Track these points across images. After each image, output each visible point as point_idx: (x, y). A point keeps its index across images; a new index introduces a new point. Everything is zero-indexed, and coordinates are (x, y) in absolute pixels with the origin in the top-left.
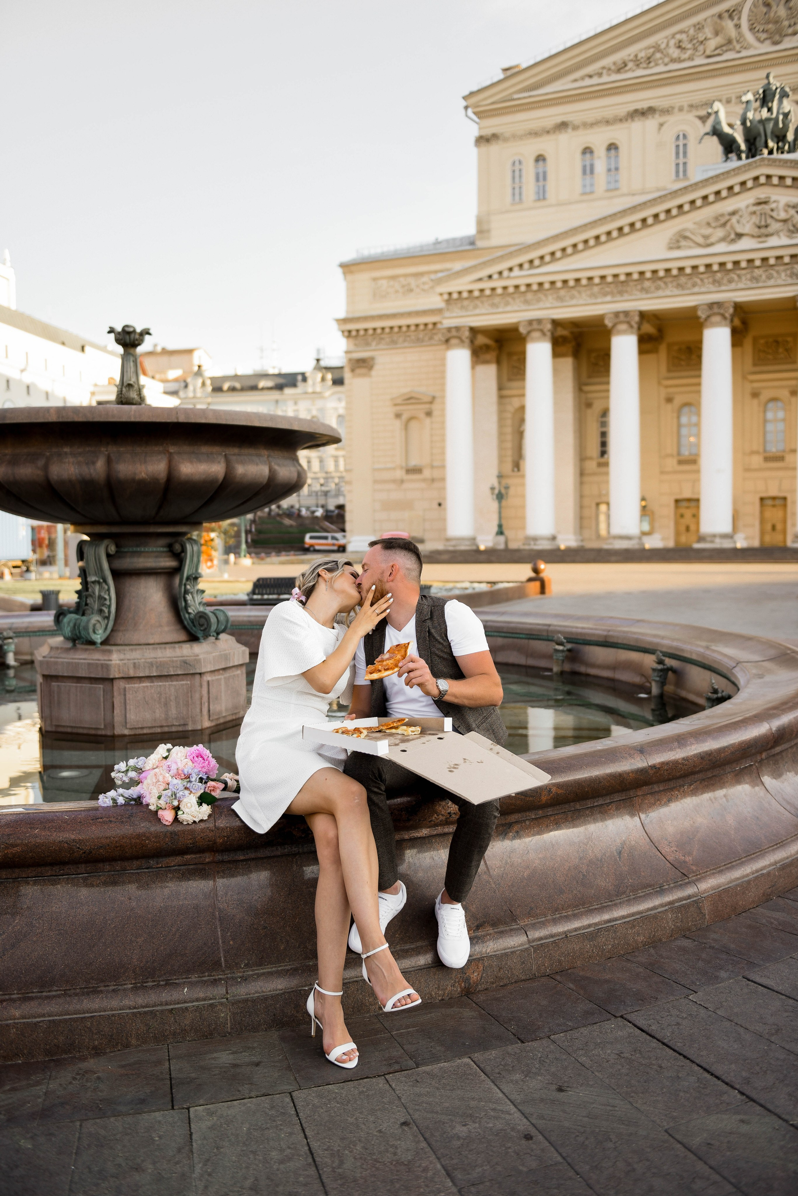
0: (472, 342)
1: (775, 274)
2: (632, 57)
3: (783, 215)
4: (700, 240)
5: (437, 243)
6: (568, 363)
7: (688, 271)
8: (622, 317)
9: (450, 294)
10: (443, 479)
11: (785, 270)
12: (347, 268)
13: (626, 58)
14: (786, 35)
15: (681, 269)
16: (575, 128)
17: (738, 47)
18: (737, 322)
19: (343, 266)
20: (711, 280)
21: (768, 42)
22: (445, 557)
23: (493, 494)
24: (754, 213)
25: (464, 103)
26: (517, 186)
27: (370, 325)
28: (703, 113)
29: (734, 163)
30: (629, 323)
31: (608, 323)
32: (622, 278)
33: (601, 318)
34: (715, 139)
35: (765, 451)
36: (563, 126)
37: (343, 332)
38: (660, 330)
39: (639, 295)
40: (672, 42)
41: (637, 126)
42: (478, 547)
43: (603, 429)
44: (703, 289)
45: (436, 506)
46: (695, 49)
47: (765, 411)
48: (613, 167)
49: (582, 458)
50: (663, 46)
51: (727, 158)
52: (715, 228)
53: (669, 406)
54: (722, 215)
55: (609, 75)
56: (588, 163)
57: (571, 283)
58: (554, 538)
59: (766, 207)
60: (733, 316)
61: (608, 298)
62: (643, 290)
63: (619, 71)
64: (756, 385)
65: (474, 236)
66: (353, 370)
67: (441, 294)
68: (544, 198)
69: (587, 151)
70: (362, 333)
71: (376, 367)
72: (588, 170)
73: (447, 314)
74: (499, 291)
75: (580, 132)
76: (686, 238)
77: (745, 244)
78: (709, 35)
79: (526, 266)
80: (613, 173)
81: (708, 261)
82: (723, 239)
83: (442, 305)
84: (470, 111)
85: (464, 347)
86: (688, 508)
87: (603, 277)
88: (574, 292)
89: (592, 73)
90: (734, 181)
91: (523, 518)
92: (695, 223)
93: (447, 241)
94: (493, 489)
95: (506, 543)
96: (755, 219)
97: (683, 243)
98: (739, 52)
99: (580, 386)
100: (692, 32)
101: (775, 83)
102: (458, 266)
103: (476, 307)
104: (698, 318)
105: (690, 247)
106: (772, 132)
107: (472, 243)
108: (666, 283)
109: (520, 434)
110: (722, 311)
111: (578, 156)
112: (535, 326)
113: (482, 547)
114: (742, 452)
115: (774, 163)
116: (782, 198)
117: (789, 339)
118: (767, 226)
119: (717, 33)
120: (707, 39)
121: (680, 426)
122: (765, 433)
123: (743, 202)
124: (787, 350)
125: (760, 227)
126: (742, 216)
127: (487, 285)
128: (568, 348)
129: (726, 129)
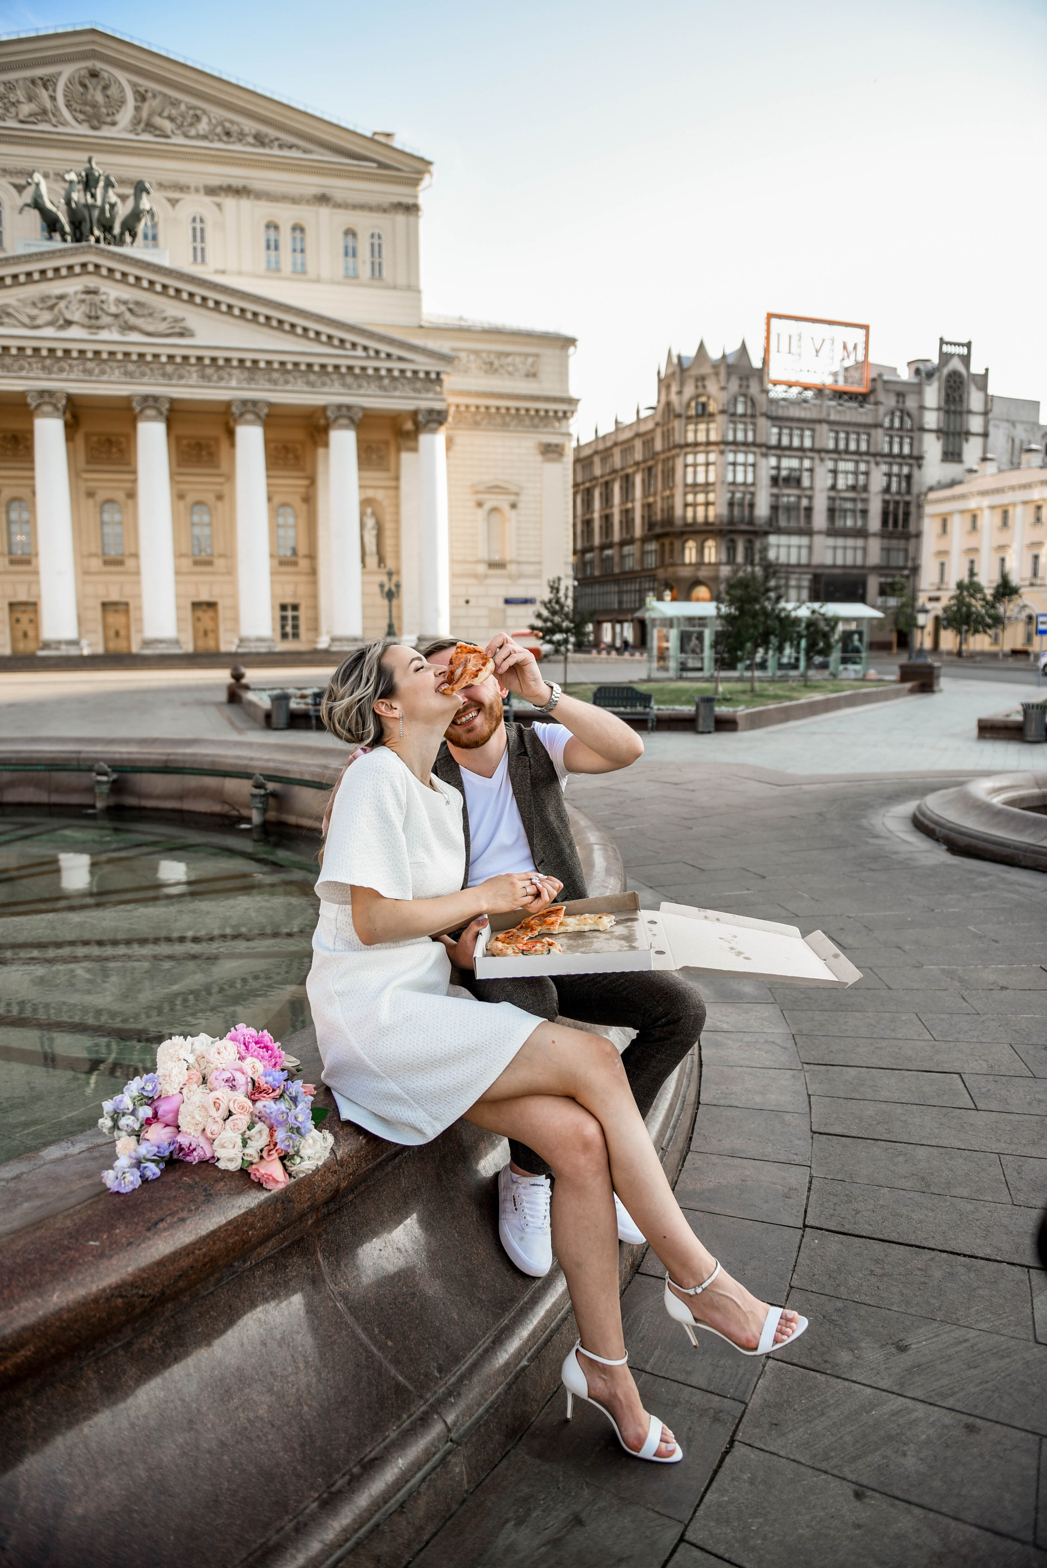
1: (108, 370)
3: (113, 309)
4: (26, 320)
7: (14, 351)
11: (119, 367)
14: (105, 123)
17: (54, 120)
18: (68, 416)
20: (40, 365)
21: (86, 125)
24: (83, 301)
28: (22, 182)
29: (57, 244)
34: (35, 214)
35: (104, 554)
44: (31, 375)
46: (6, 109)
47: (102, 512)
51: (50, 238)
52: (42, 309)
54: (49, 297)
59: (97, 299)
60: (66, 407)
64: (91, 484)
76: (9, 315)
77: (74, 332)
78: (22, 99)
81: (35, 344)
82: (51, 324)
86: (24, 612)
90: (60, 263)
92: (18, 300)
96: (84, 308)
97: (6, 320)
98: (55, 126)
100: (2, 89)
101: (98, 170)
104: (27, 405)
105: (14, 326)
106: (99, 220)
110: (54, 401)
114: (81, 555)
115: (101, 253)
116: (112, 292)
117: (123, 439)
118: (97, 318)
119: (30, 99)
120: (19, 102)
121: (9, 522)
122: (103, 535)
123: (72, 287)
124: (121, 451)
125: (90, 317)
126: (70, 302)
129: (48, 205)
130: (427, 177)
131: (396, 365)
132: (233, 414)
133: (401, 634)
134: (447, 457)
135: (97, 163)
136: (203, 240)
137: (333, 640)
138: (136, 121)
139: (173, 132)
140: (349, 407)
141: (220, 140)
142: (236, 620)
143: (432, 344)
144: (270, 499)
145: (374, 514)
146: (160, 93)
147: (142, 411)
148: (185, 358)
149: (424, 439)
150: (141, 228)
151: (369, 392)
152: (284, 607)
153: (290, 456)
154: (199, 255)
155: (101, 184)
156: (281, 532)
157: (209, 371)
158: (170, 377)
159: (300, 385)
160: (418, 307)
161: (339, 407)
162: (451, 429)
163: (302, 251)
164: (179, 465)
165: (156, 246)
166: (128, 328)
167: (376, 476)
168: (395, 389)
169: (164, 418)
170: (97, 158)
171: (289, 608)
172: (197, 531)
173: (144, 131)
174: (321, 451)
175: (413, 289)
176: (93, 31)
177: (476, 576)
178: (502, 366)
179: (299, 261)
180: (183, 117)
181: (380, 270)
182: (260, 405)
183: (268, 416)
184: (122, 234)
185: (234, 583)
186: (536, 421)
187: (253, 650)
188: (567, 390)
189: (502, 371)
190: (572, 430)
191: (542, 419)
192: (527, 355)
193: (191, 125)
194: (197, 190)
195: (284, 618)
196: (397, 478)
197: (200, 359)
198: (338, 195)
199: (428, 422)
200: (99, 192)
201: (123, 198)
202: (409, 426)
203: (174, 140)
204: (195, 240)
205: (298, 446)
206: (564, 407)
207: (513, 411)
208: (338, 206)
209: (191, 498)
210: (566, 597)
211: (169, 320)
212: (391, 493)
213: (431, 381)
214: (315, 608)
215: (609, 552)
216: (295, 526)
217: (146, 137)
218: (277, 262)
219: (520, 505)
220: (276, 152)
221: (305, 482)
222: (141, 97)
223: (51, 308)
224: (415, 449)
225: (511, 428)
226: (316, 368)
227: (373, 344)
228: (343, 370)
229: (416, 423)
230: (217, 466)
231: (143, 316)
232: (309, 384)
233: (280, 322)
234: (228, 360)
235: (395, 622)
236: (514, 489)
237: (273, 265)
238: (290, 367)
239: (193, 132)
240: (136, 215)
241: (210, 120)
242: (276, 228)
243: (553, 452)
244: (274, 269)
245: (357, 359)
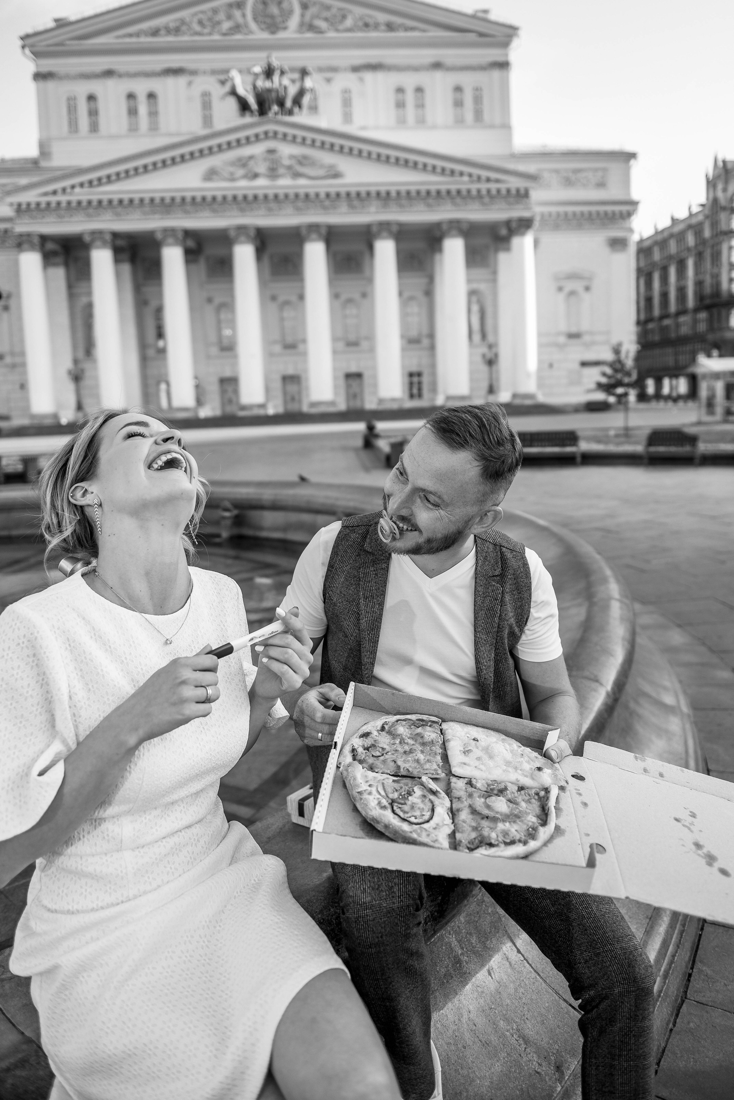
0: (42, 246)
1: (284, 208)
3: (287, 163)
4: (227, 176)
6: (126, 268)
7: (220, 199)
8: (169, 232)
9: (19, 204)
10: (24, 365)
11: (291, 205)
13: (160, 25)
14: (280, 28)
15: (214, 198)
16: (121, 76)
17: (245, 31)
18: (258, 242)
20: (237, 208)
21: (267, 31)
22: (32, 431)
23: (70, 376)
24: (266, 159)
25: (21, 43)
26: (72, 117)
28: (222, 77)
29: (248, 119)
30: (176, 238)
31: (159, 237)
32: (168, 201)
33: (153, 232)
34: (233, 99)
35: (284, 340)
36: (110, 73)
38: (199, 245)
39: (182, 215)
40: (195, 19)
41: (171, 81)
42: (59, 421)
43: (159, 322)
44: (232, 214)
45: (18, 387)
46: (213, 27)
47: (282, 311)
48: (153, 111)
49: (143, 345)
50: (188, 21)
51: (243, 115)
52: (238, 167)
53: (210, 306)
54: (242, 158)
55: (146, 37)
56: (133, 107)
57: (126, 202)
59: (275, 156)
60: (256, 237)
61: (157, 216)
62: (184, 211)
63: (154, 34)
64: (274, 291)
65: (37, 158)
67: (11, 205)
68: (97, 131)
69: (131, 96)
72: (133, 112)
73: (18, 222)
74: (64, 205)
75: (125, 80)
76: (216, 174)
77: (261, 182)
79: (86, 185)
80: (153, 116)
81: (234, 193)
82: (244, 177)
83: (12, 214)
84: (27, 50)
85: (35, 251)
86: (230, 385)
87: (152, 200)
88: (129, 210)
89: (131, 33)
90: (250, 132)
91: (98, 395)
92: (223, 162)
93: (13, 160)
94: (70, 372)
96: (267, 164)
97: (215, 177)
98: (246, 35)
99: (138, 288)
100: (210, 13)
101: (275, 63)
102: (24, 181)
103: (44, 217)
104: (229, 237)
105: (219, 181)
106: (276, 100)
107: (36, 163)
108: (203, 208)
109: (89, 326)
110: (247, 232)
111: (124, 100)
112: (97, 236)
113: (63, 422)
114: (267, 341)
115: (279, 122)
116: (286, 150)
117: (295, 257)
118: (276, 170)
119: (229, 18)
120: (221, 21)
121: (219, 321)
122: (283, 327)
123: (258, 149)
124: (294, 265)
125: (271, 170)
126: (257, 160)
127: (53, 199)
128: (126, 256)
129: (241, 91)
131: (494, 186)
132: (372, 233)
133: (499, 392)
134: (535, 252)
135: (275, 58)
136: (350, 106)
137: (448, 398)
138: (302, 24)
139: (327, 29)
140: (458, 221)
141: (361, 30)
142: (375, 385)
143: (521, 167)
144: (400, 294)
145: (478, 301)
146: (318, 2)
147: (308, 235)
148: (338, 194)
149: (516, 241)
150: (306, 100)
151: (473, 208)
152: (411, 375)
153: (415, 261)
154: (347, 117)
155: (277, 73)
156: (409, 319)
157: (355, 202)
158: (327, 209)
159: (422, 207)
160: (510, 139)
161: (451, 221)
162: (537, 231)
163: (423, 106)
164: (335, 273)
165: (317, 114)
166: (297, 175)
167: (480, 272)
168: (493, 204)
169: (324, 240)
170: (274, 54)
171: (415, 375)
172: (348, 321)
173: (307, 30)
174: (437, 256)
175: (506, 127)
177: (557, 345)
178: (578, 180)
179: (420, 114)
180: (334, 17)
181: (481, 114)
182: (392, 224)
183: (399, 232)
184: (292, 107)
185: (374, 358)
186: (605, 221)
187: (387, 408)
188: (629, 195)
189: (578, 184)
190: (635, 226)
191: (610, 219)
192: (597, 170)
193: (341, 22)
194: (345, 70)
195: (411, 383)
196: (495, 273)
197: (348, 194)
198: (448, 62)
199: (519, 227)
200: (276, 78)
201: (293, 81)
202: (504, 232)
203: (327, 35)
204: (344, 107)
205: (421, 253)
206: (628, 208)
207: (585, 215)
208: (448, 69)
209: (344, 297)
211: (325, 166)
212: (490, 284)
213: (521, 196)
214: (434, 374)
215: (666, 322)
216: (419, 314)
217: (309, 35)
218: (404, 116)
219: (593, 288)
220: (403, 34)
221: (426, 280)
222: (305, 6)
223: (244, 166)
224: (509, 250)
225: (585, 228)
226: (434, 194)
227: (475, 171)
228: (454, 193)
229: (510, 230)
230: (362, 272)
231: (308, 165)
232: (428, 205)
233: (405, 161)
234: (368, 193)
235: (494, 383)
236: (586, 275)
237: (401, 119)
238: (414, 194)
239: (342, 27)
240: (301, 93)
241: (354, 17)
242: (403, 91)
243: (619, 244)
244: (401, 121)
245: (464, 184)
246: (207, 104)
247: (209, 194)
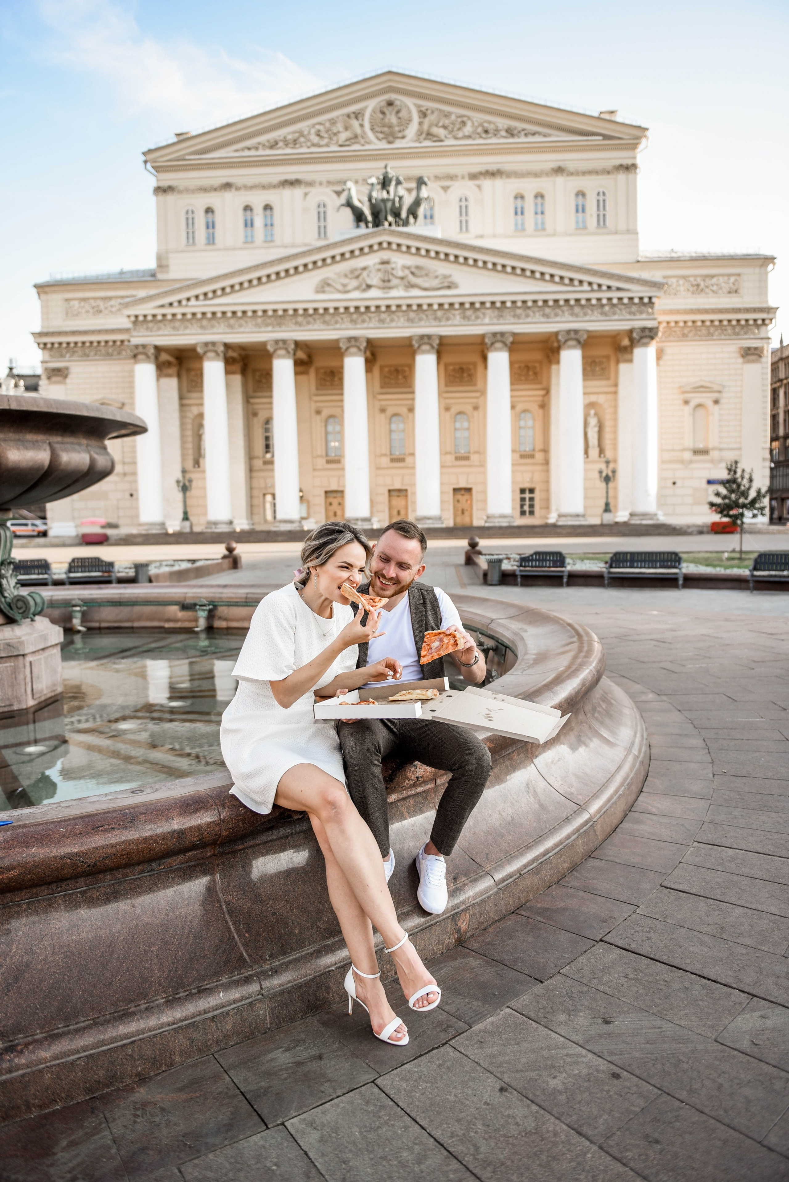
0: (157, 358)
1: (396, 319)
2: (282, 138)
3: (400, 274)
4: (340, 287)
5: (122, 273)
6: (237, 379)
7: (331, 311)
8: (281, 344)
9: (137, 317)
10: (135, 474)
11: (403, 316)
12: (42, 288)
13: (278, 138)
14: (397, 138)
15: (326, 309)
16: (238, 189)
17: (362, 141)
18: (368, 354)
19: (36, 286)
20: (349, 319)
21: (384, 141)
22: (139, 540)
23: (178, 486)
24: (379, 270)
25: (143, 158)
26: (191, 231)
27: (64, 339)
28: (338, 188)
29: (363, 230)
30: (286, 349)
31: (270, 348)
32: (280, 313)
33: (264, 344)
34: (348, 211)
35: (391, 454)
36: (227, 186)
37: (39, 344)
38: (310, 356)
39: (294, 327)
40: (313, 131)
41: (287, 192)
42: (166, 530)
43: (267, 434)
44: (343, 326)
45: (127, 496)
46: (330, 138)
47: (390, 423)
48: (269, 223)
49: (250, 457)
50: (306, 133)
51: (358, 226)
52: (351, 279)
53: (318, 418)
54: (356, 270)
55: (264, 150)
56: (249, 218)
57: (239, 314)
58: (231, 523)
59: (388, 267)
60: (366, 348)
61: (270, 328)
62: (297, 323)
63: (272, 147)
64: (383, 403)
65: (154, 270)
66: (49, 378)
67: (129, 316)
68: (214, 243)
69: (248, 208)
70: (56, 346)
71: (70, 376)
72: (249, 224)
73: (134, 333)
74: (179, 317)
75: (242, 192)
76: (329, 285)
77: (373, 293)
78: (341, 129)
79: (201, 297)
80: (269, 228)
81: (346, 304)
82: (357, 288)
83: (129, 325)
84: (149, 165)
85: (149, 362)
86: (335, 497)
87: (265, 311)
88: (242, 322)
89: (250, 146)
90: (364, 244)
91: (205, 506)
92: (336, 274)
93: (132, 272)
94: (178, 482)
95: (191, 527)
96: (380, 275)
97: (327, 289)
98: (363, 145)
99: (247, 399)
100: (328, 125)
101: (392, 173)
102: (142, 293)
103: (159, 329)
104: (339, 348)
105: (332, 293)
106: (391, 210)
107: (153, 275)
108: (315, 320)
109: (198, 437)
110: (358, 344)
111: (240, 212)
112: (210, 347)
113: (170, 531)
114: (374, 455)
115: (393, 233)
116: (400, 261)
117: (406, 369)
118: (389, 281)
119: (346, 129)
120: (339, 132)
121: (327, 433)
122: (390, 440)
123: (371, 260)
124: (405, 377)
125: (384, 281)
126: (370, 272)
127: (169, 311)
128: (237, 367)
129: (356, 203)
130: (644, 141)
131: (615, 295)
132: (486, 344)
133: (616, 511)
134: (658, 364)
135: (391, 168)
136: (467, 214)
137: (560, 516)
138: (420, 133)
139: (446, 137)
140: (576, 332)
141: (481, 137)
142: (485, 501)
143: (645, 275)
144: (513, 407)
145: (596, 414)
146: (437, 109)
147: (419, 347)
148: (451, 305)
149: (638, 352)
150: (421, 211)
151: (593, 318)
152: (523, 491)
153: (531, 373)
154: (464, 226)
155: (393, 183)
156: (522, 432)
157: (469, 313)
158: (440, 320)
159: (538, 317)
160: (636, 246)
161: (568, 332)
162: (661, 342)
163: (542, 213)
164: (446, 385)
165: (432, 223)
166: (410, 286)
167: (598, 384)
168: (614, 313)
169: (435, 351)
170: (391, 164)
171: (527, 492)
172: (458, 434)
173: (425, 139)
174: (554, 367)
175: (632, 232)
176: (390, 73)
177: (682, 462)
178: (707, 287)
179: (540, 221)
180: (453, 124)
181: (604, 221)
182: (507, 335)
183: (513, 343)
184: (408, 217)
185: (484, 473)
186: (737, 329)
187: (497, 524)
188: (766, 301)
189: (707, 290)
190: (770, 335)
191: (743, 327)
192: (729, 275)
193: (459, 129)
194: (463, 177)
195: (523, 500)
196: (616, 385)
197: (462, 304)
198: (571, 166)
199: (642, 338)
200: (392, 189)
201: (409, 190)
202: (626, 342)
203: (447, 143)
204: (461, 215)
205: (537, 365)
206: (764, 316)
207: (717, 323)
208: (571, 174)
209: (454, 410)
210: (743, 478)
211: (440, 277)
212: (610, 397)
213: (645, 305)
214: (547, 491)
216: (533, 427)
217: (427, 143)
218: (523, 224)
219: (722, 401)
220: (523, 139)
221: (542, 392)
222: (423, 114)
223: (357, 277)
224: (630, 361)
225: (715, 337)
226: (551, 303)
227: (596, 280)
228: (572, 302)
229: (631, 340)
230: (475, 385)
231: (421, 276)
232: (545, 315)
233: (523, 270)
234: (483, 303)
235: (611, 501)
236: (716, 388)
237: (520, 226)
238: (530, 304)
239: (460, 134)
240: (417, 203)
241: (473, 123)
242: (522, 197)
243: (753, 354)
244: (520, 229)
245: (583, 293)
246: (322, 216)
247: (321, 306)
